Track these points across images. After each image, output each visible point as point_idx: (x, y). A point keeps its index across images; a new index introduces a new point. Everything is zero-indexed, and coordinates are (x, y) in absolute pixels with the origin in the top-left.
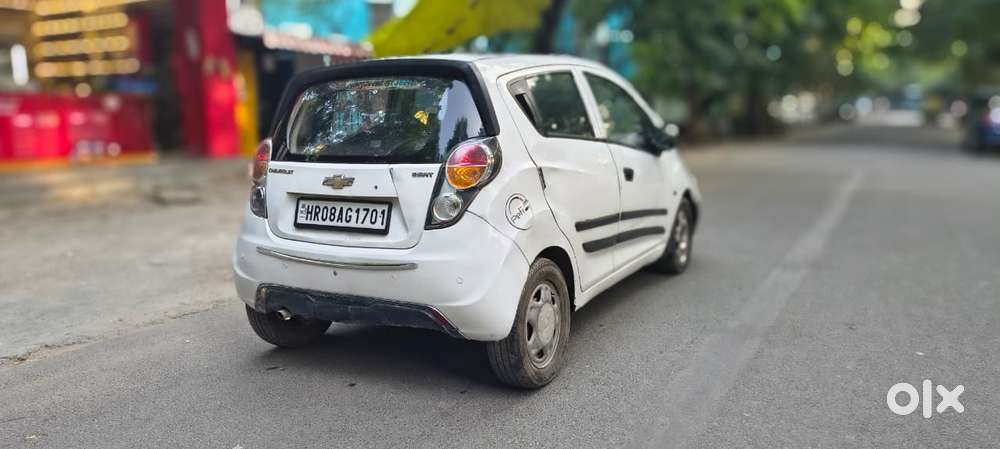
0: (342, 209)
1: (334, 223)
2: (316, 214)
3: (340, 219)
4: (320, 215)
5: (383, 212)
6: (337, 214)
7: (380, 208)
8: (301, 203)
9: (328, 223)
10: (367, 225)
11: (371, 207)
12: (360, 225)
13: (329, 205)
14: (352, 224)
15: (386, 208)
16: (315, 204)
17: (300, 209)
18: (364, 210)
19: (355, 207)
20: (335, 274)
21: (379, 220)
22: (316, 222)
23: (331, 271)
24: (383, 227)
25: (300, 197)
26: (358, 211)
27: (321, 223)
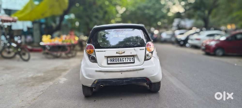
0: (121, 59)
1: (119, 62)
2: (114, 60)
3: (121, 61)
4: (115, 61)
5: (132, 58)
6: (120, 60)
7: (131, 58)
8: (108, 58)
9: (117, 62)
10: (129, 61)
11: (129, 57)
12: (127, 62)
13: (117, 58)
14: (125, 62)
15: (133, 57)
16: (113, 58)
17: (108, 60)
18: (127, 58)
19: (124, 58)
20: (122, 73)
21: (132, 60)
22: (114, 62)
23: (121, 73)
24: (133, 61)
25: (108, 57)
26: (125, 59)
27: (115, 62)
